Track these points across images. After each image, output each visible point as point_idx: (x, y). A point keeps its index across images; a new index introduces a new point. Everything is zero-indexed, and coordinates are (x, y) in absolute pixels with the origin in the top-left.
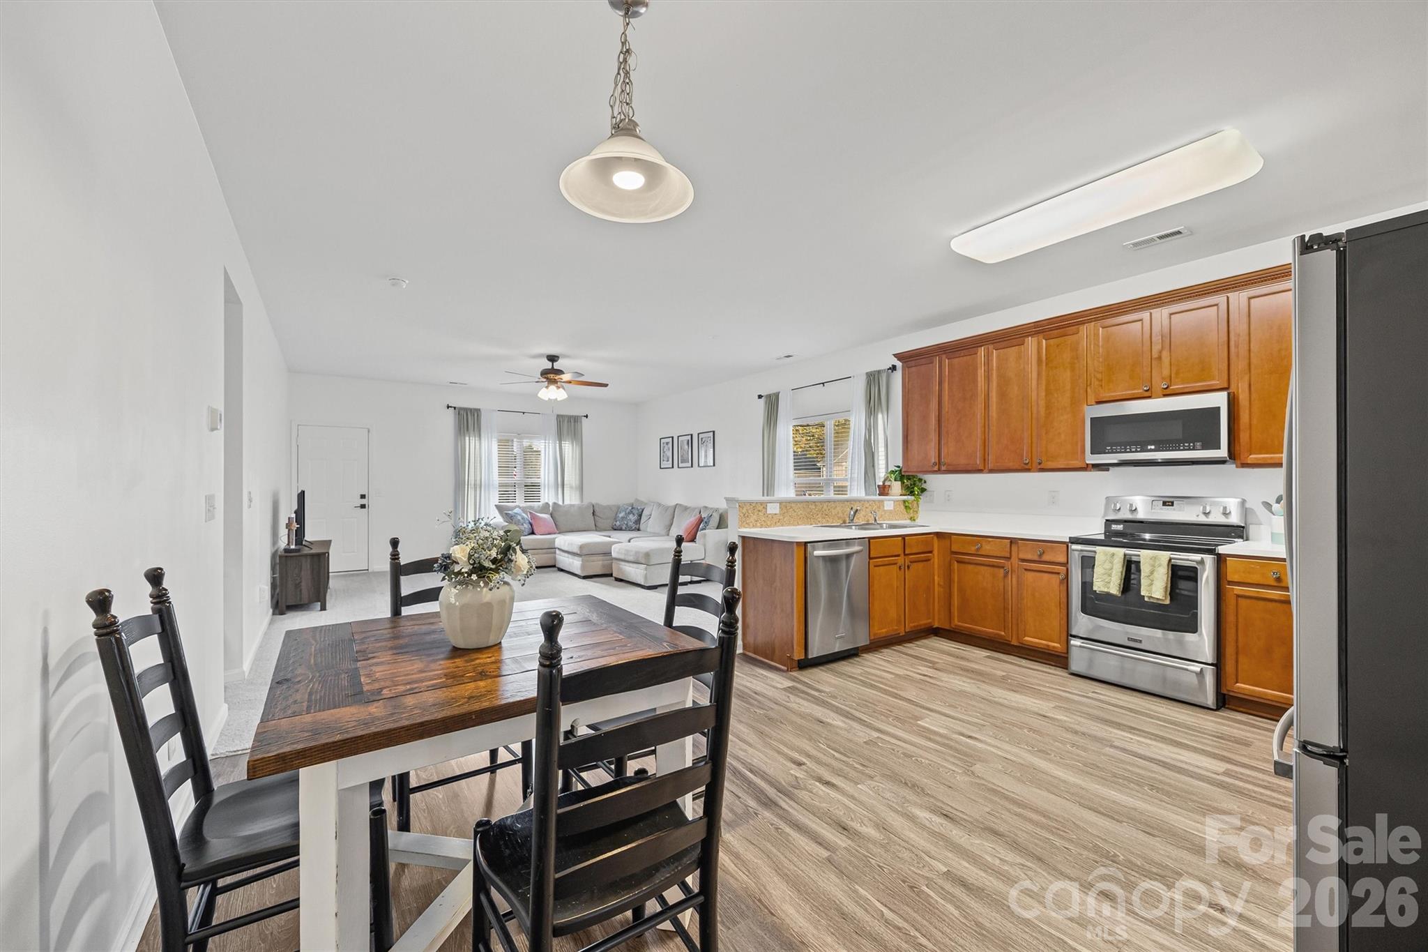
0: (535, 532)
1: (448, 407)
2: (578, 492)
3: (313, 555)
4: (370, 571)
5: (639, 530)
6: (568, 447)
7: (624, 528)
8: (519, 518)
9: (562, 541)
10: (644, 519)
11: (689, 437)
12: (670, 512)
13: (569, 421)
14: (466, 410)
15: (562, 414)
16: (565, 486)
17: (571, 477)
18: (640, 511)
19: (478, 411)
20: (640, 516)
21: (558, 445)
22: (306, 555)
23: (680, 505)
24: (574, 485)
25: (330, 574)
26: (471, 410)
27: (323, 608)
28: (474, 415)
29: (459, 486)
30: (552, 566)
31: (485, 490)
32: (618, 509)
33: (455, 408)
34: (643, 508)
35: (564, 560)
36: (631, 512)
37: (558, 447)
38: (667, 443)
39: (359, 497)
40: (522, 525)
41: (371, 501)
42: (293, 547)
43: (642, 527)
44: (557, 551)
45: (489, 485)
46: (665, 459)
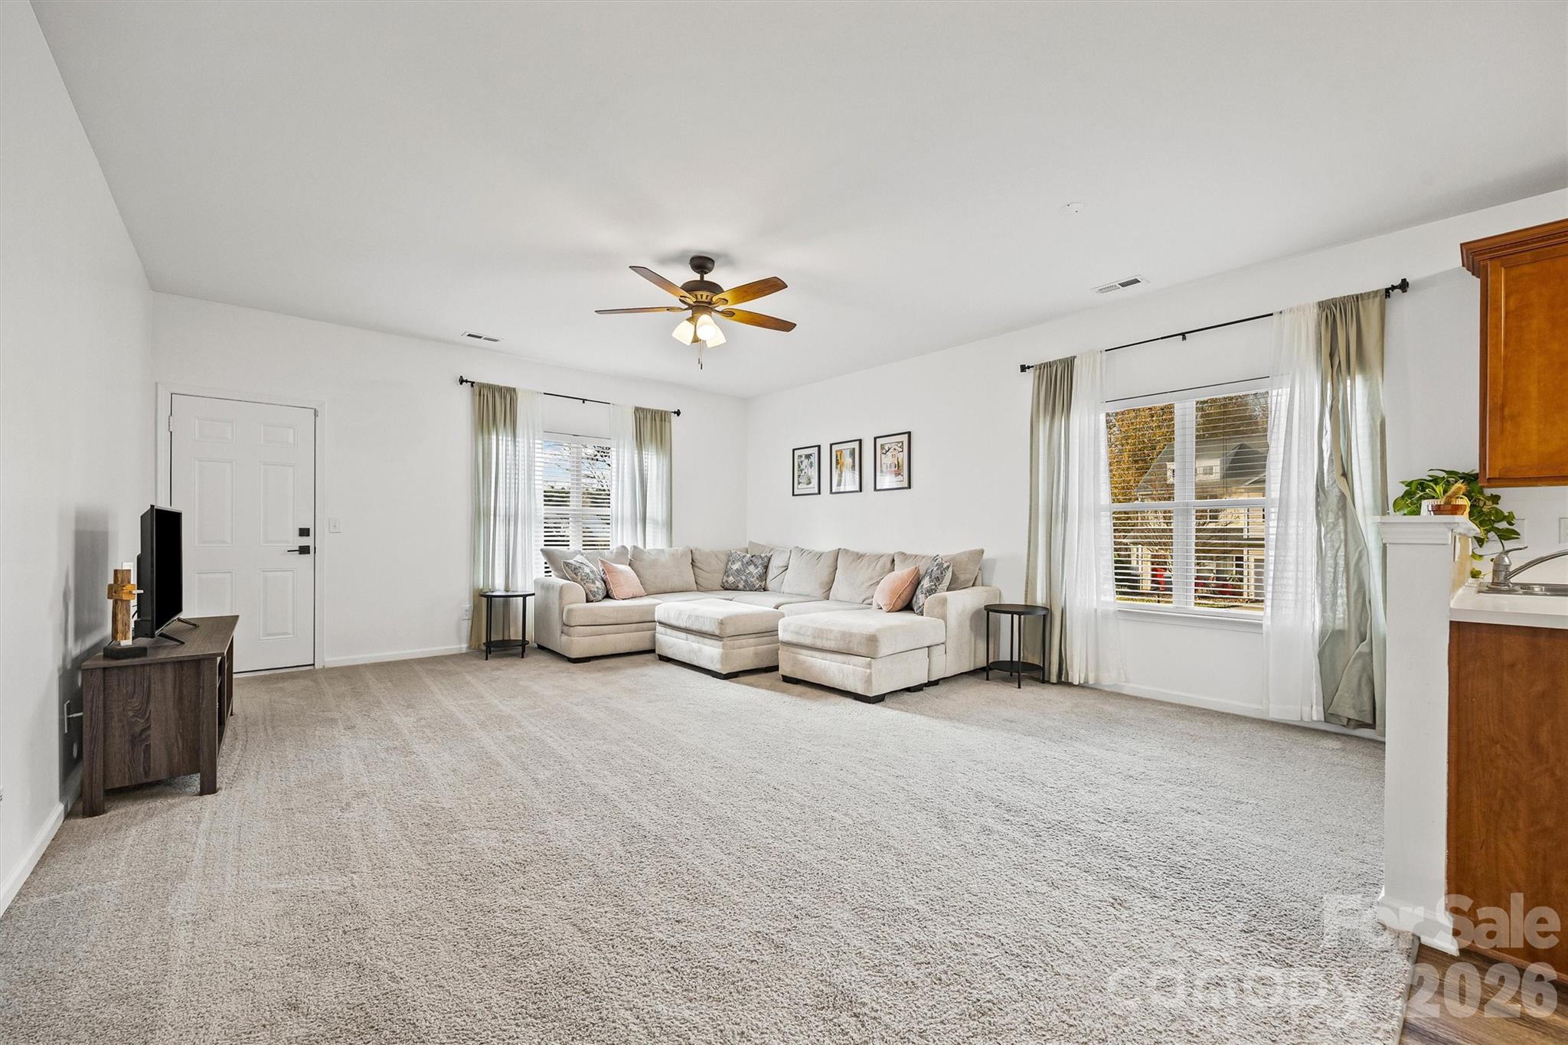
0: (614, 593)
1: (462, 381)
2: (665, 531)
3: (180, 663)
4: (317, 666)
5: (765, 590)
6: (653, 461)
7: (741, 586)
8: (587, 570)
9: (667, 608)
10: (772, 572)
11: (856, 445)
12: (827, 562)
13: (653, 419)
14: (493, 388)
15: (643, 406)
16: (647, 521)
17: (656, 507)
18: (766, 560)
19: (512, 391)
20: (766, 567)
21: (636, 455)
22: (163, 664)
23: (846, 551)
24: (660, 520)
25: (234, 676)
26: (500, 389)
27: (209, 787)
28: (505, 398)
29: (480, 516)
30: (650, 652)
31: (524, 523)
32: (730, 558)
33: (472, 383)
34: (769, 555)
35: (672, 643)
36: (751, 562)
37: (636, 459)
38: (808, 456)
39: (297, 532)
40: (594, 582)
41: (322, 541)
42: (127, 643)
43: (770, 584)
44: (659, 628)
45: (530, 518)
46: (804, 480)
